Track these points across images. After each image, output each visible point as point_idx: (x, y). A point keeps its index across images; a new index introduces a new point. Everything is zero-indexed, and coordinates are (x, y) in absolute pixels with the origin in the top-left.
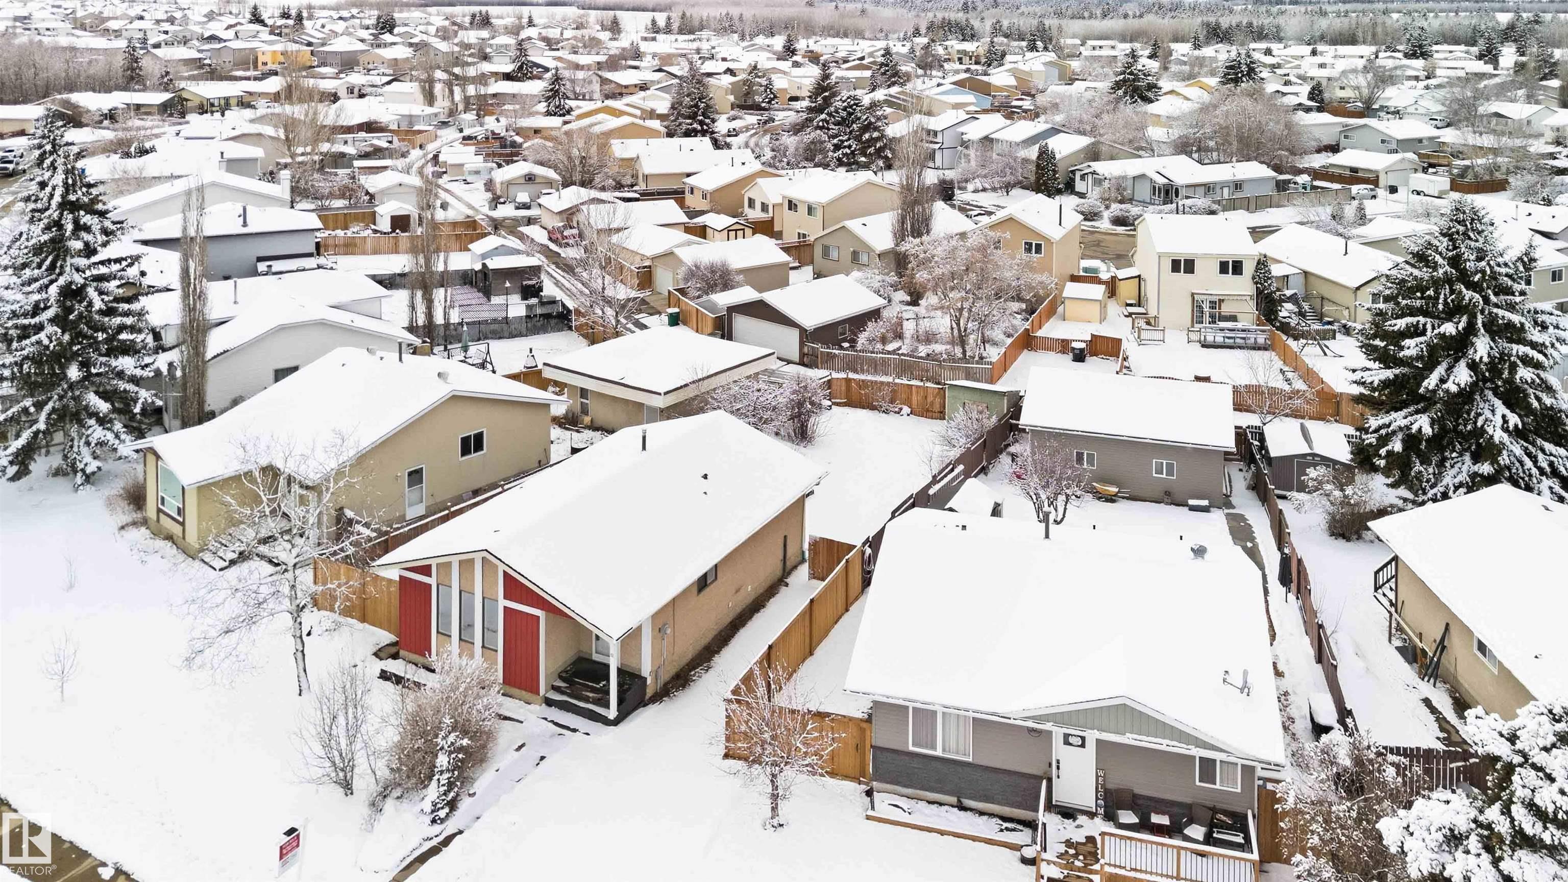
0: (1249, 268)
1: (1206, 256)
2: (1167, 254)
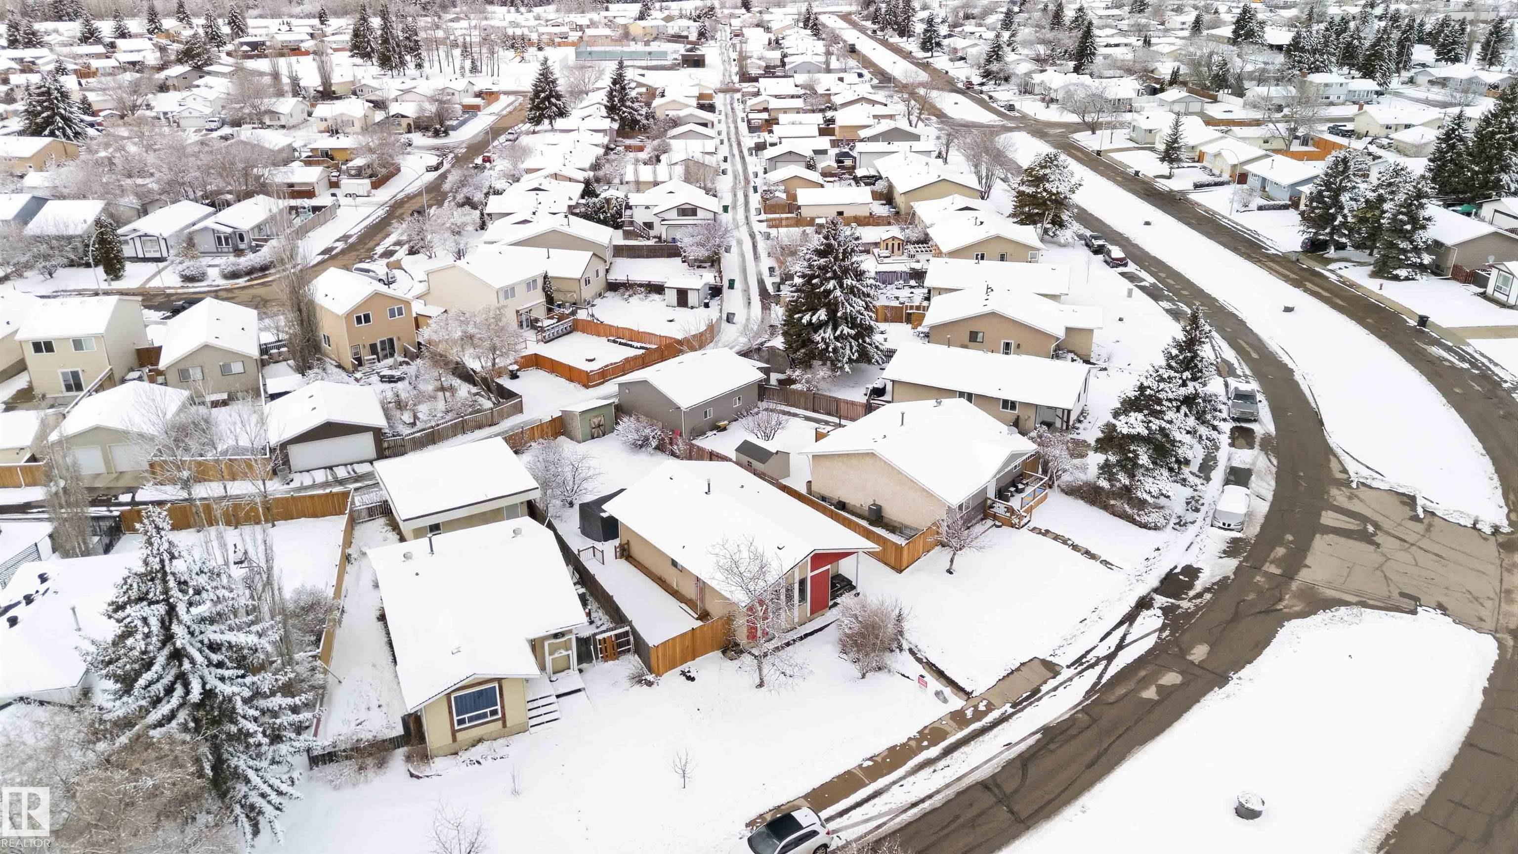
0: (540, 282)
1: (520, 283)
2: (502, 289)
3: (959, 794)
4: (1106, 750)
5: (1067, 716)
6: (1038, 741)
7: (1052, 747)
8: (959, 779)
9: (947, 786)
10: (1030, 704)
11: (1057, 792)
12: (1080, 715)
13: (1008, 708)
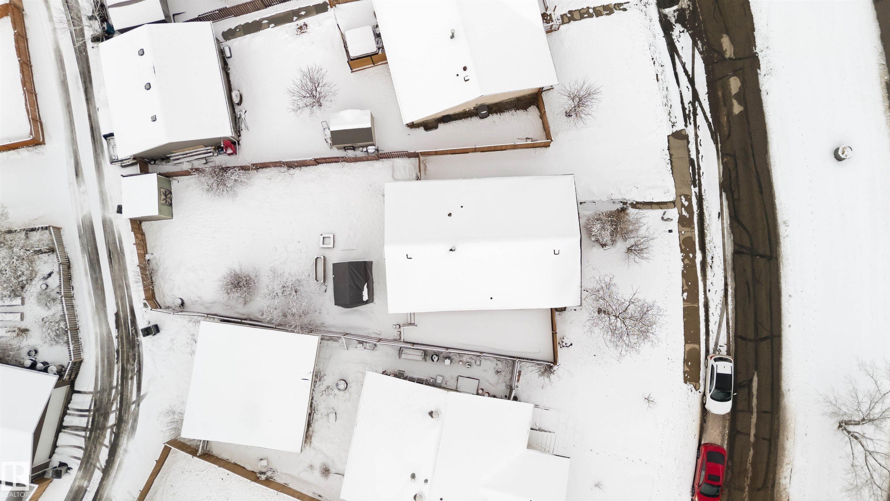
3: (734, 269)
4: (757, 171)
5: (721, 167)
6: (727, 198)
7: (736, 196)
8: (725, 261)
9: (725, 270)
10: (699, 176)
11: (765, 223)
12: (726, 160)
13: (695, 190)
